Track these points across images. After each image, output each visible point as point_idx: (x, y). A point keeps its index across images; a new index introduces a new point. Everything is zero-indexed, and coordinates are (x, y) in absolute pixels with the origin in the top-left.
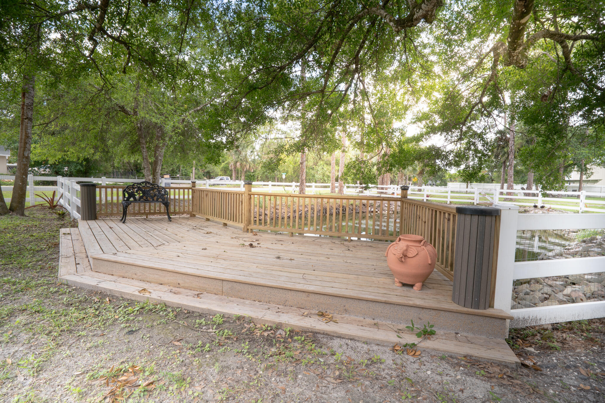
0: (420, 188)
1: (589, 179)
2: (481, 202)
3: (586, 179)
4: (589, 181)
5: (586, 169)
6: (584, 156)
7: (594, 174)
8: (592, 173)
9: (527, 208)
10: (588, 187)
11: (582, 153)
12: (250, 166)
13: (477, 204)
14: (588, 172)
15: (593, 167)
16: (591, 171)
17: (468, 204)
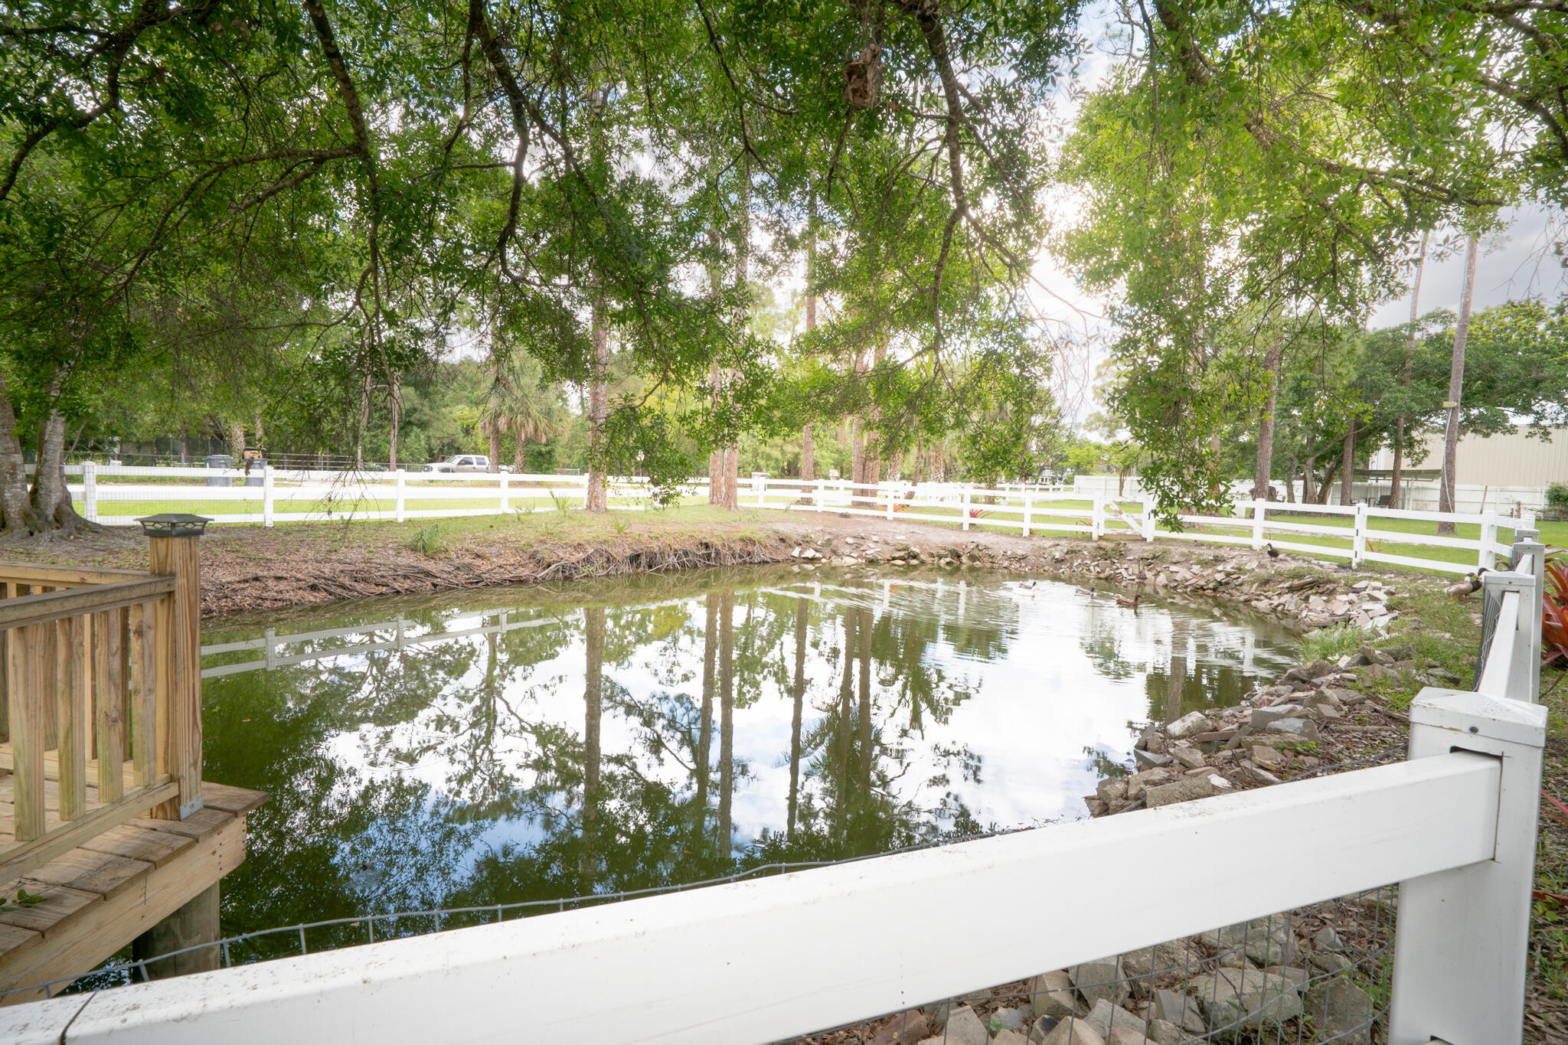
0: (990, 493)
1: (1419, 468)
2: (1109, 531)
3: (1411, 468)
4: (1419, 472)
5: (1411, 444)
6: (1400, 407)
7: (1431, 456)
8: (1426, 453)
9: (1222, 552)
10: (1418, 488)
11: (1396, 398)
12: (536, 429)
13: (1100, 538)
14: (1417, 450)
15: (1428, 436)
16: (1424, 446)
17: (1077, 539)
